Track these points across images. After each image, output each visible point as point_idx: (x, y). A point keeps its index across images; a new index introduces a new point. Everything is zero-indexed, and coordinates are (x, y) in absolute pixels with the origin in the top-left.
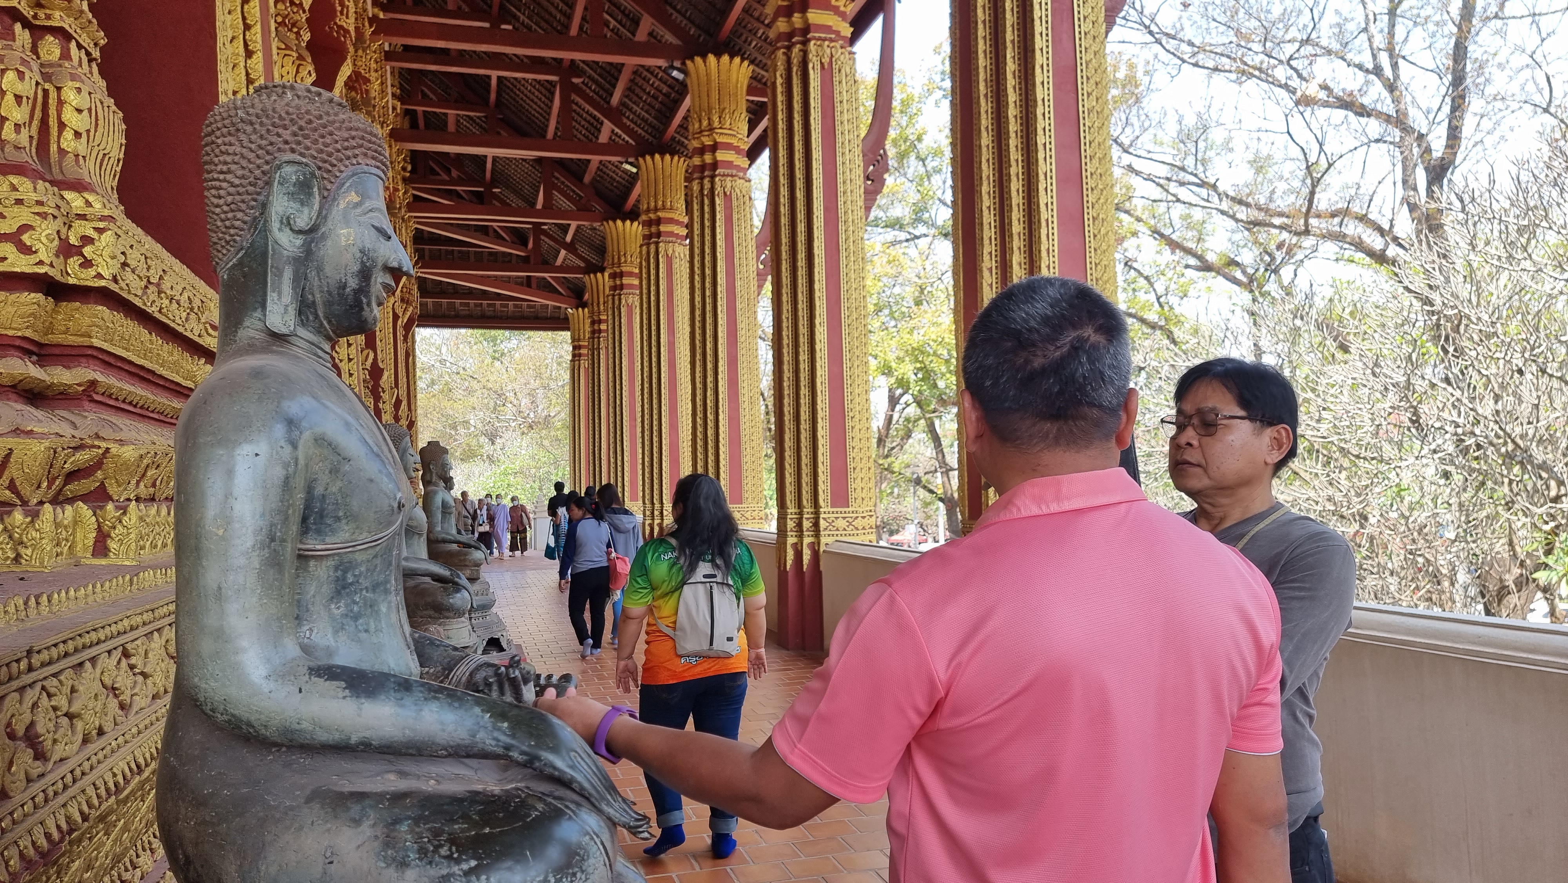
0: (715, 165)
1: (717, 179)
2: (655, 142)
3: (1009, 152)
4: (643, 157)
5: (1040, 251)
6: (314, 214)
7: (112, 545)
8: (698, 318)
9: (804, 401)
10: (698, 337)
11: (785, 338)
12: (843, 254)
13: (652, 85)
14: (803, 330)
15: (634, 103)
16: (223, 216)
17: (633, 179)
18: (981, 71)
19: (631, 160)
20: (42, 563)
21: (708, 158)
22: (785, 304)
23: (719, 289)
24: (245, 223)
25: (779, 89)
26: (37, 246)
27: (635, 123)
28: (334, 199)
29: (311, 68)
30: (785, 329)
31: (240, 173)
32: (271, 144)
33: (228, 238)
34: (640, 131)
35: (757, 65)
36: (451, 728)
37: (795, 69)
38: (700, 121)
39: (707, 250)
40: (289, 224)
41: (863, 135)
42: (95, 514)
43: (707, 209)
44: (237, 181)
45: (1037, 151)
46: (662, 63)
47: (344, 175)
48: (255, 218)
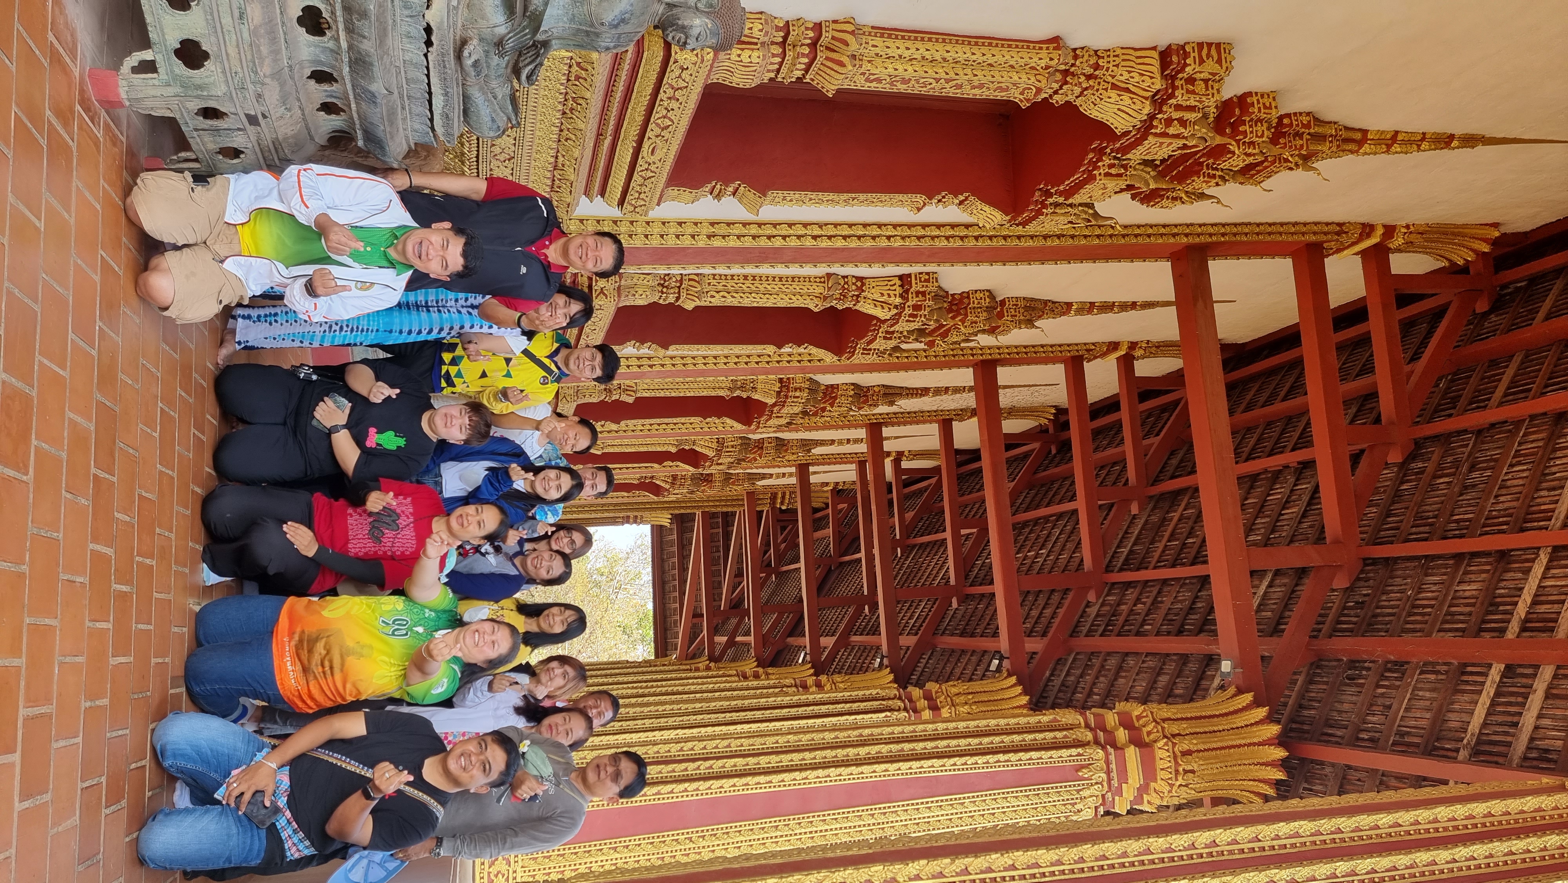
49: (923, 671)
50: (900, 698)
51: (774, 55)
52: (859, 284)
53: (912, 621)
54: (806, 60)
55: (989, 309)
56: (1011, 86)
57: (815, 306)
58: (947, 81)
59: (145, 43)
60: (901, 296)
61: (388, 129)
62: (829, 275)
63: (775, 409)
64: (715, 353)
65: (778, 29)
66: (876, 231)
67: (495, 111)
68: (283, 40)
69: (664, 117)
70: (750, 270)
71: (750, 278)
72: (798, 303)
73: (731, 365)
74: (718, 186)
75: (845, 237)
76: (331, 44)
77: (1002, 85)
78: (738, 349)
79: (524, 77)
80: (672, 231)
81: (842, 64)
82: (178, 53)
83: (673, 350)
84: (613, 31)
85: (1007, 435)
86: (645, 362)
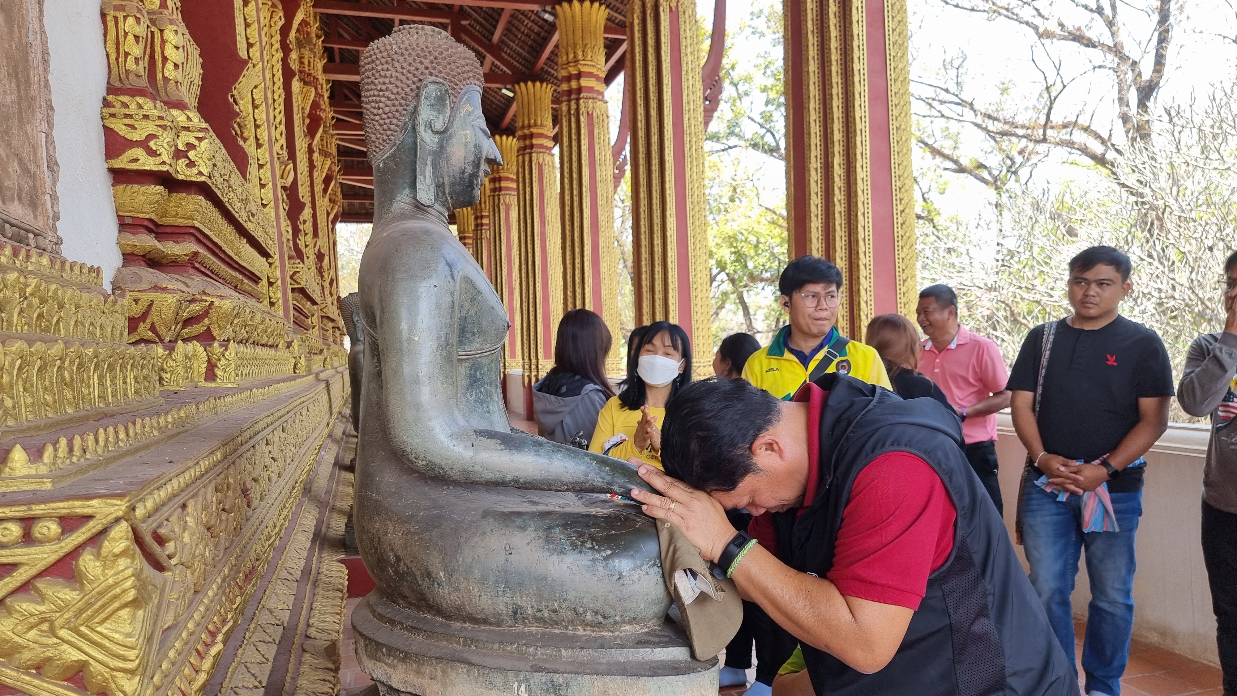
0: (579, 90)
1: (581, 101)
2: (527, 72)
3: (831, 77)
4: (519, 84)
5: (855, 155)
6: (446, 119)
7: (218, 373)
8: (567, 213)
9: (658, 276)
10: (568, 227)
11: (643, 227)
12: (688, 160)
13: (526, 26)
14: (657, 220)
15: (511, 40)
16: (382, 122)
17: (510, 101)
18: (809, 12)
19: (509, 86)
20: (178, 384)
21: (574, 84)
22: (642, 200)
23: (584, 189)
24: (397, 126)
25: (637, 28)
26: (161, 150)
27: (512, 57)
28: (458, 109)
29: (281, 14)
30: (642, 220)
31: (395, 91)
32: (417, 69)
33: (385, 138)
34: (515, 63)
35: (612, 9)
36: (571, 471)
37: (649, 12)
38: (567, 54)
39: (574, 158)
40: (431, 127)
41: (702, 65)
42: (205, 350)
43: (573, 125)
44: (393, 97)
45: (853, 76)
46: (536, 7)
47: (463, 91)
48: (405, 123)
69: (237, 197)
74: (235, 126)
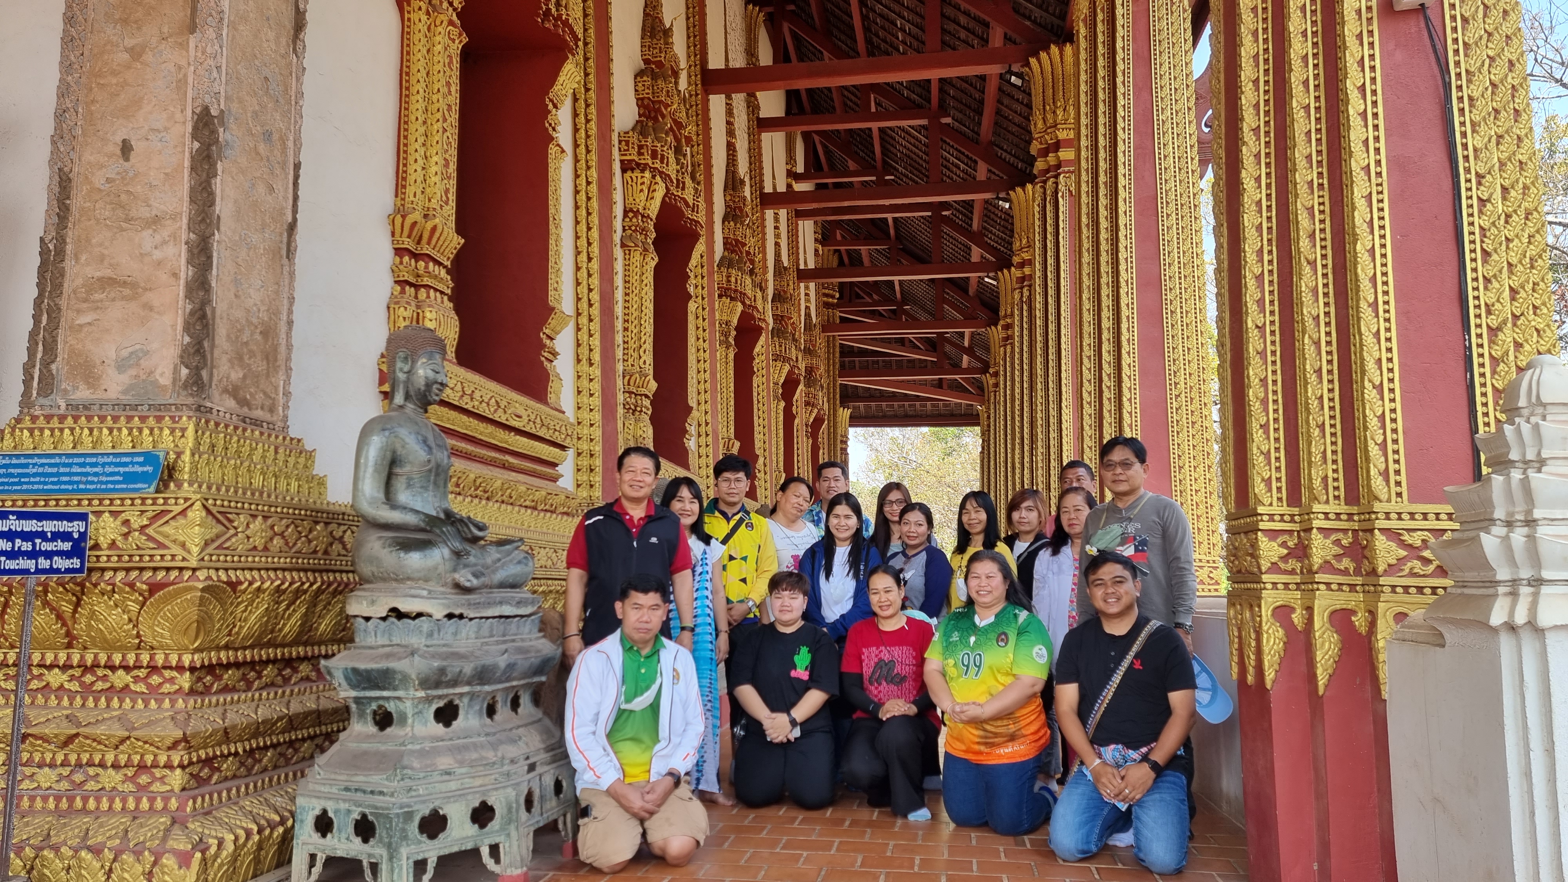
4: (1002, 270)
6: (409, 366)
13: (993, 214)
19: (991, 274)
24: (392, 371)
28: (416, 361)
31: (391, 355)
32: (398, 345)
37: (1048, 199)
40: (401, 369)
44: (390, 358)
47: (421, 353)
49: (1014, 156)
50: (1045, 182)
51: (428, 297)
52: (631, 215)
53: (962, 166)
54: (431, 264)
55: (654, 77)
56: (447, 53)
57: (652, 261)
58: (445, 120)
59: (475, 852)
60: (643, 171)
61: (533, 654)
62: (623, 245)
63: (748, 303)
64: (695, 362)
65: (403, 292)
66: (582, 196)
67: (511, 561)
68: (465, 741)
69: (488, 404)
70: (619, 325)
71: (626, 325)
72: (649, 278)
73: (706, 345)
74: (546, 354)
75: (589, 229)
76: (466, 700)
77: (447, 61)
78: (691, 340)
79: (480, 534)
80: (585, 400)
81: (434, 229)
82: (482, 826)
83: (692, 403)
84: (434, 451)
85: (775, 60)
86: (703, 429)
